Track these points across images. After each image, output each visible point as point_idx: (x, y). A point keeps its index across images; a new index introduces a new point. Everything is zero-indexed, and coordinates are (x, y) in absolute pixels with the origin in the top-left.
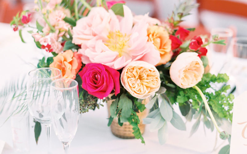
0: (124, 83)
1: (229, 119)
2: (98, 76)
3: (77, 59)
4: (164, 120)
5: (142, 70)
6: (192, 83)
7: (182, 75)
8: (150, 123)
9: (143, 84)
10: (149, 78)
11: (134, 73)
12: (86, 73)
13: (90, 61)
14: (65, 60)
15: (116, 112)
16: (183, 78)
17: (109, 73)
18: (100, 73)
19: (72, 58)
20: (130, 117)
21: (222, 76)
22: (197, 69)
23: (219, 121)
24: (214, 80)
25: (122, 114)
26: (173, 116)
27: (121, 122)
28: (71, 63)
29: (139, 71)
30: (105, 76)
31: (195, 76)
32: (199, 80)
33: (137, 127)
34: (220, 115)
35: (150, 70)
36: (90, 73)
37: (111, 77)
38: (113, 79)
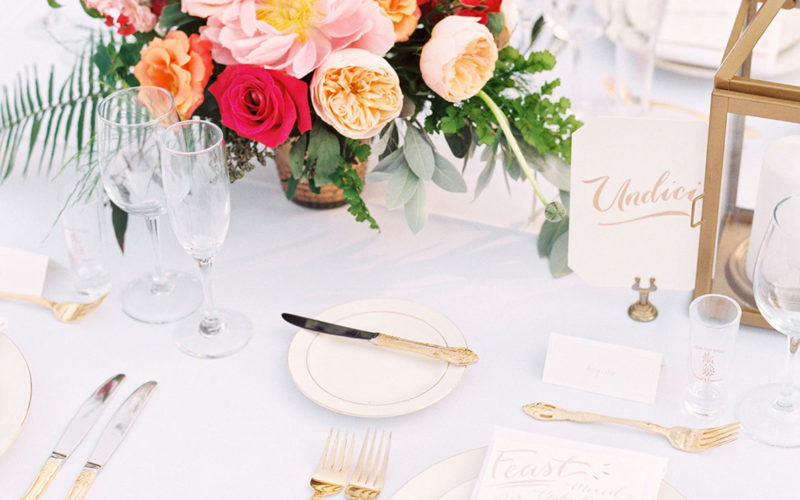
0: (320, 107)
1: (560, 155)
2: (257, 96)
3: (202, 56)
4: (417, 178)
5: (357, 73)
6: (472, 87)
7: (451, 75)
8: (380, 180)
9: (362, 105)
10: (376, 88)
11: (342, 82)
12: (228, 91)
13: (234, 60)
14: (173, 60)
15: (304, 168)
16: (453, 80)
17: (283, 87)
18: (262, 91)
19: (189, 53)
20: (336, 173)
21: (538, 58)
22: (482, 53)
23: (539, 161)
24: (522, 67)
25: (318, 169)
26: (436, 164)
27: (317, 185)
28: (187, 67)
29: (351, 76)
30: (274, 96)
31: (479, 68)
32: (489, 75)
33: (358, 197)
34: (542, 149)
35: (377, 74)
36: (238, 89)
37: (289, 97)
38: (294, 102)
